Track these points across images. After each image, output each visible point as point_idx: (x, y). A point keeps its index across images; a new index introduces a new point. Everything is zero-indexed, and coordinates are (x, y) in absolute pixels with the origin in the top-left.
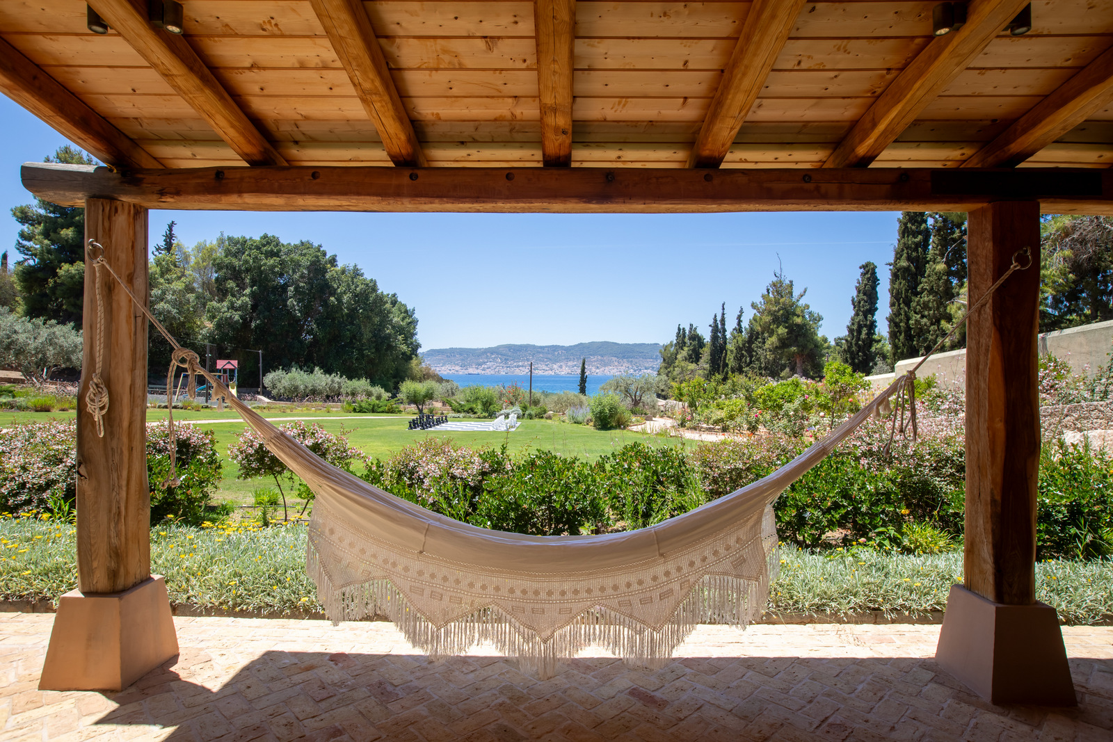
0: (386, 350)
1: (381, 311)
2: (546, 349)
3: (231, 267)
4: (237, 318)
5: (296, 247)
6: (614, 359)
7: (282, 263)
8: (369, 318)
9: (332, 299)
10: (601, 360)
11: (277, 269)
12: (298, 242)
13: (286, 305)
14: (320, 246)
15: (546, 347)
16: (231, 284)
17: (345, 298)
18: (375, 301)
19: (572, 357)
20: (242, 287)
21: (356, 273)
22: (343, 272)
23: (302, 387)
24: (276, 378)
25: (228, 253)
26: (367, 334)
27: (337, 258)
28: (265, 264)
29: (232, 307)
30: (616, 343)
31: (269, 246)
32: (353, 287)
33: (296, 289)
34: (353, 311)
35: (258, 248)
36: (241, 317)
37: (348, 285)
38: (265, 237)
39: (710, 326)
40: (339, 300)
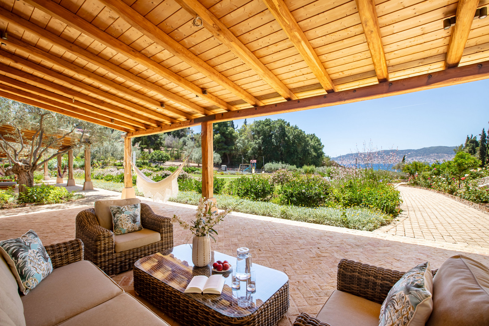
0: (308, 155)
1: (305, 141)
2: (404, 152)
3: (256, 130)
4: (257, 147)
5: (276, 122)
6: (445, 155)
7: (271, 127)
8: (300, 144)
9: (286, 138)
10: (437, 156)
11: (268, 130)
12: (277, 120)
13: (272, 141)
14: (284, 120)
15: (404, 150)
16: (256, 136)
17: (291, 137)
18: (302, 137)
19: (419, 155)
20: (259, 137)
21: (296, 128)
22: (291, 128)
23: (273, 168)
24: (268, 166)
25: (256, 126)
26: (300, 149)
27: (290, 123)
28: (265, 129)
29: (256, 143)
30: (446, 147)
31: (268, 123)
32: (294, 133)
33: (275, 135)
34: (294, 142)
35: (264, 124)
36: (258, 146)
37: (292, 133)
38: (266, 119)
39: (480, 135)
40: (289, 138)
